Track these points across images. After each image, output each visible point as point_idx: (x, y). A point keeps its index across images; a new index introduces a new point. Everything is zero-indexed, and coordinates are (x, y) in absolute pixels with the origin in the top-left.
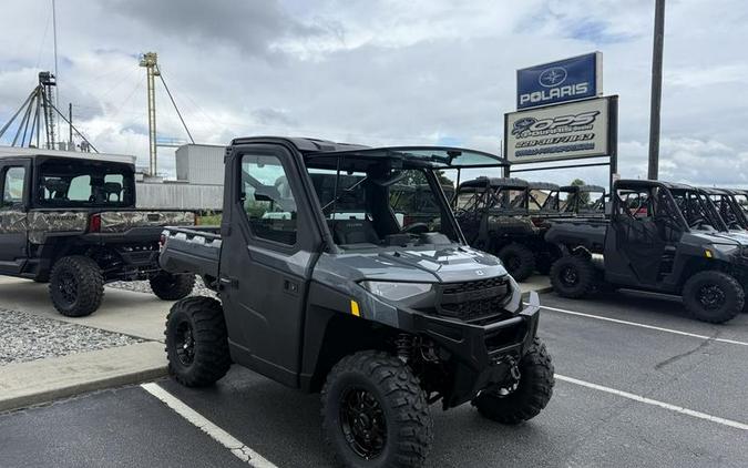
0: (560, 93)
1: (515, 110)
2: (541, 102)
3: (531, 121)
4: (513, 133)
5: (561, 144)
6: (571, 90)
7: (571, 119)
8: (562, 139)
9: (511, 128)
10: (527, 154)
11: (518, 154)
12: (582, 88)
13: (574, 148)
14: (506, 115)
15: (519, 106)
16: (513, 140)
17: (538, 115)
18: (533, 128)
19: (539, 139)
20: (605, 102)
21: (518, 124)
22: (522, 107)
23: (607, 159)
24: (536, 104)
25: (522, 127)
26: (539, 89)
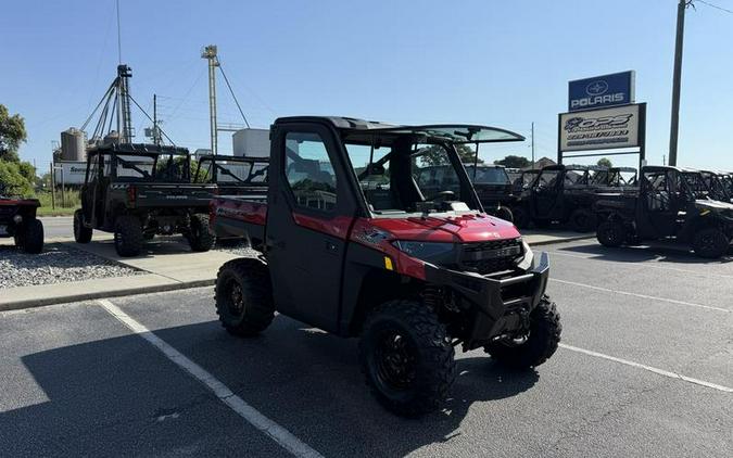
0: (603, 100)
1: (567, 111)
2: (588, 106)
3: (580, 120)
4: (566, 128)
5: (603, 138)
6: (611, 98)
7: (611, 119)
8: (603, 134)
9: (563, 125)
10: (576, 145)
11: (569, 144)
12: (619, 97)
13: (613, 141)
14: (560, 115)
15: (570, 108)
16: (565, 134)
17: (586, 116)
18: (581, 125)
19: (586, 133)
20: (637, 108)
21: (570, 121)
22: (572, 109)
23: (638, 149)
24: (584, 107)
25: (572, 124)
26: (585, 96)
